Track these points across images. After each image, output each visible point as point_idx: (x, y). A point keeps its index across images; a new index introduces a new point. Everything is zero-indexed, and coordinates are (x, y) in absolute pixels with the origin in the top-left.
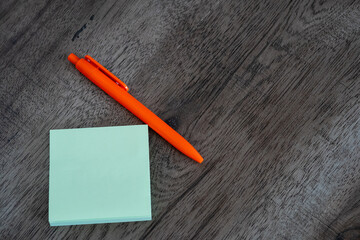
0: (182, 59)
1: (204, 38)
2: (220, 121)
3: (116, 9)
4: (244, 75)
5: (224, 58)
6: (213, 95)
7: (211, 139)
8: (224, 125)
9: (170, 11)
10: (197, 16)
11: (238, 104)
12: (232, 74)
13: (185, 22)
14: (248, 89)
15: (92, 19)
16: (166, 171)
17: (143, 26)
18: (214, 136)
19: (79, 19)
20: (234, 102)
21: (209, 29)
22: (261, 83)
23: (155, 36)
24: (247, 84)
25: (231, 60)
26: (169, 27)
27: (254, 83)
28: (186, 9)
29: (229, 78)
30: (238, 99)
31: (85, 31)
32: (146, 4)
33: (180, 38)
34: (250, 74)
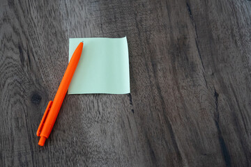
0: (66, 135)
1: (67, 157)
2: (14, 124)
3: (127, 127)
4: (26, 158)
5: (45, 156)
7: (9, 111)
8: (10, 124)
9: (99, 152)
10: (83, 164)
11: (13, 141)
12: (32, 152)
13: (85, 154)
14: (16, 153)
15: (133, 110)
16: (16, 77)
17: (104, 132)
18: (9, 114)
19: (138, 104)
20: (16, 139)
21: (69, 163)
22: (13, 162)
23: (92, 133)
24: (20, 155)
25: (40, 158)
26: (91, 144)
27: (16, 159)
28: (93, 162)
29: (31, 148)
30: (16, 143)
31: (129, 102)
32: (116, 145)
33: (79, 144)
34: (23, 161)
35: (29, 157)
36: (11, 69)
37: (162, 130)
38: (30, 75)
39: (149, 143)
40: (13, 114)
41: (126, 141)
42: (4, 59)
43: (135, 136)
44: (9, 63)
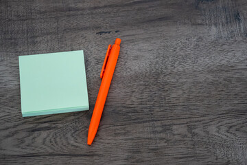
6: (132, 121)
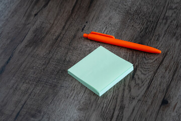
0: (133, 24)
1: (139, 15)
2: (161, 39)
3: (96, 17)
4: (162, 21)
5: (151, 19)
6: (153, 31)
7: (160, 45)
8: (163, 39)
9: (119, 11)
10: (131, 9)
11: (166, 31)
12: (157, 22)
13: (128, 13)
14: (167, 25)
15: (87, 23)
16: (146, 62)
17: (110, 19)
19: (81, 25)
20: (164, 31)
21: (139, 12)
22: (171, 22)
23: (117, 20)
24: (165, 24)
25: (154, 18)
26: (121, 16)
27: (168, 23)
28: (126, 9)
29: (157, 24)
31: (86, 27)
32: (108, 12)
33: (128, 18)
34: (165, 20)
35: (160, 21)
36: (146, 67)
37: (78, 10)
38: (136, 60)
39: (89, 7)
40: (158, 43)
41: (101, 11)
42: (148, 75)
43: (95, 12)
44: (146, 71)
